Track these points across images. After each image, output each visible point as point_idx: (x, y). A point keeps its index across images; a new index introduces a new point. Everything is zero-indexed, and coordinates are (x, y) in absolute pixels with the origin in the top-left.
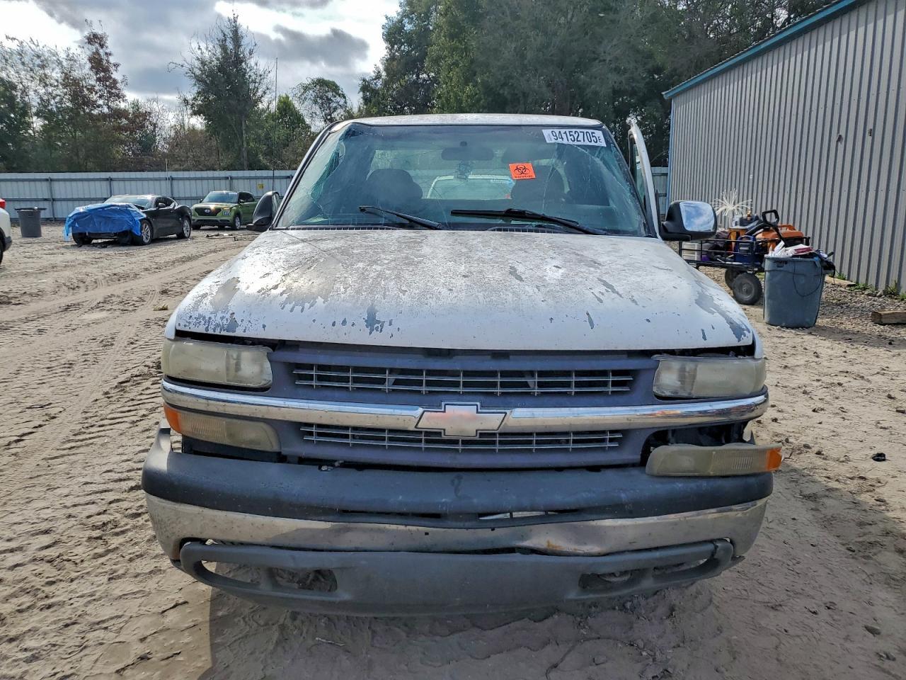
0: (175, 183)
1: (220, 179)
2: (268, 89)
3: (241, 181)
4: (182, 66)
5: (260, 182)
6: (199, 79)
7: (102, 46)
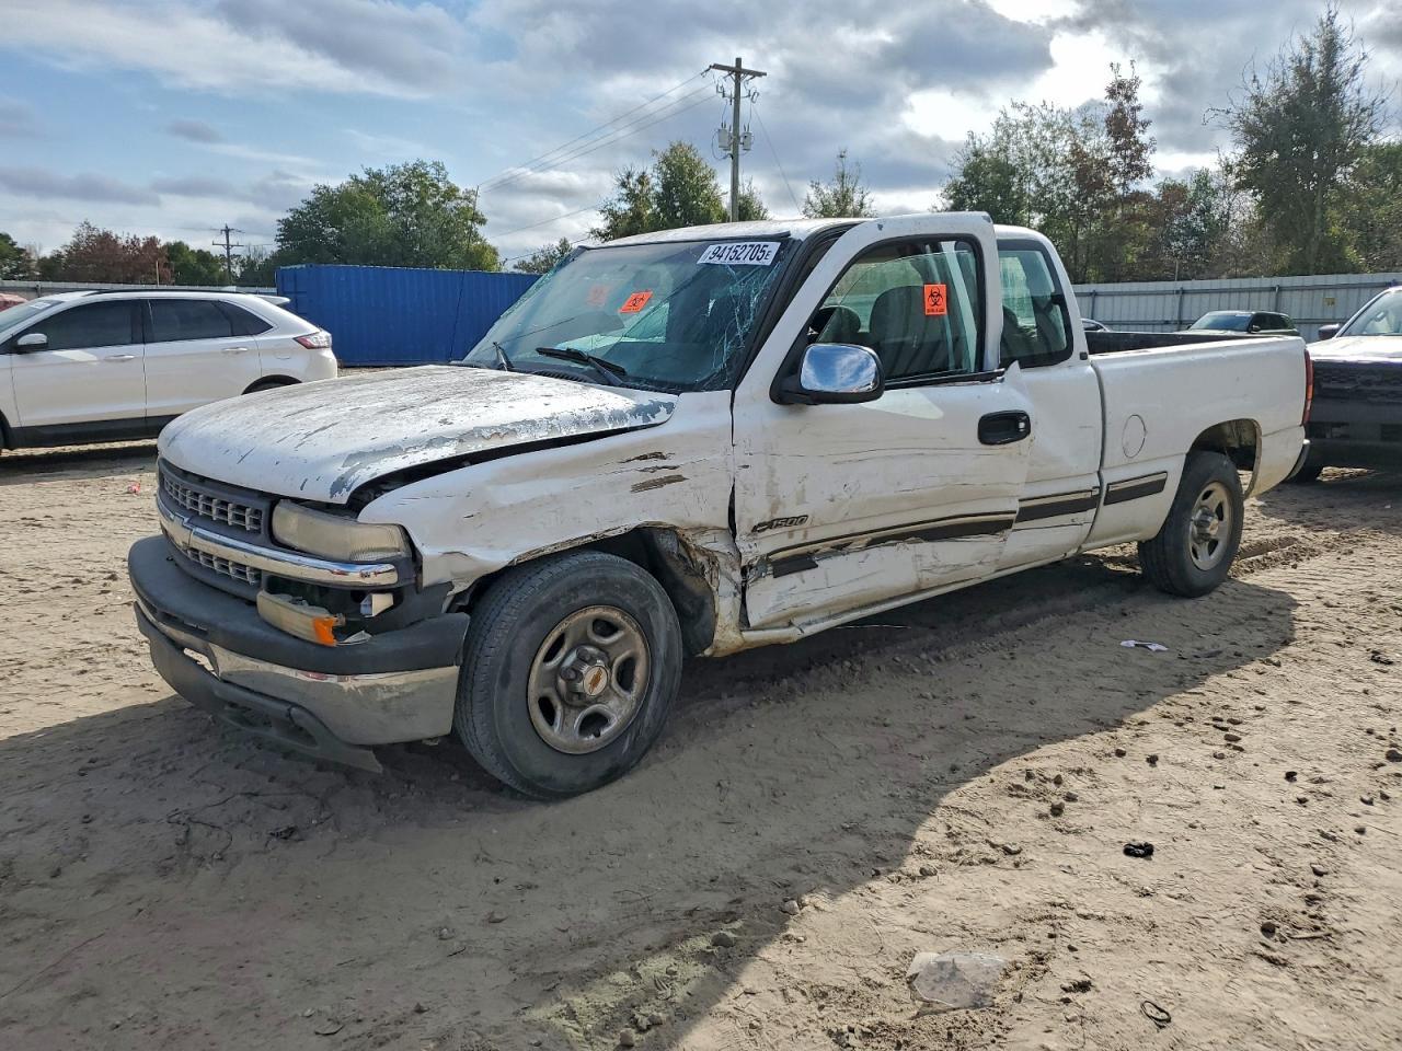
0: (1187, 298)
1: (1261, 290)
2: (1372, 131)
3: (1297, 294)
4: (1228, 112)
5: (1331, 294)
6: (1250, 130)
7: (1128, 98)
